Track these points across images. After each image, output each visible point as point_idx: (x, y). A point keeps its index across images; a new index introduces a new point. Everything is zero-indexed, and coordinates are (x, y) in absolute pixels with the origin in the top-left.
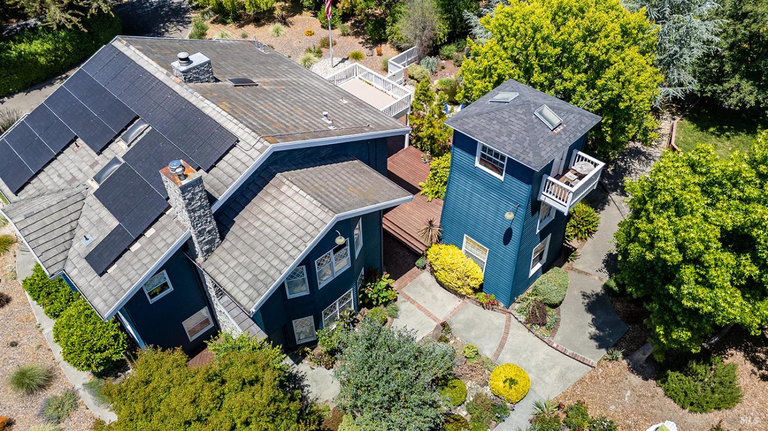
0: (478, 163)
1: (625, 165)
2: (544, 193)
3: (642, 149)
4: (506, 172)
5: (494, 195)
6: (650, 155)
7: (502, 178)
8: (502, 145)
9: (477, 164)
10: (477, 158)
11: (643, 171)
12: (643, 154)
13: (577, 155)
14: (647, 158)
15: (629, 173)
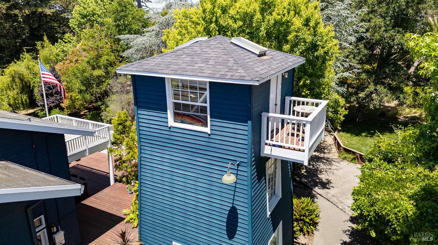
0: (173, 121)
1: (313, 167)
2: (267, 141)
3: (320, 156)
4: (211, 117)
6: (329, 158)
7: (207, 130)
9: (171, 122)
10: (168, 111)
11: (330, 169)
13: (291, 101)
14: (327, 161)
15: (320, 172)
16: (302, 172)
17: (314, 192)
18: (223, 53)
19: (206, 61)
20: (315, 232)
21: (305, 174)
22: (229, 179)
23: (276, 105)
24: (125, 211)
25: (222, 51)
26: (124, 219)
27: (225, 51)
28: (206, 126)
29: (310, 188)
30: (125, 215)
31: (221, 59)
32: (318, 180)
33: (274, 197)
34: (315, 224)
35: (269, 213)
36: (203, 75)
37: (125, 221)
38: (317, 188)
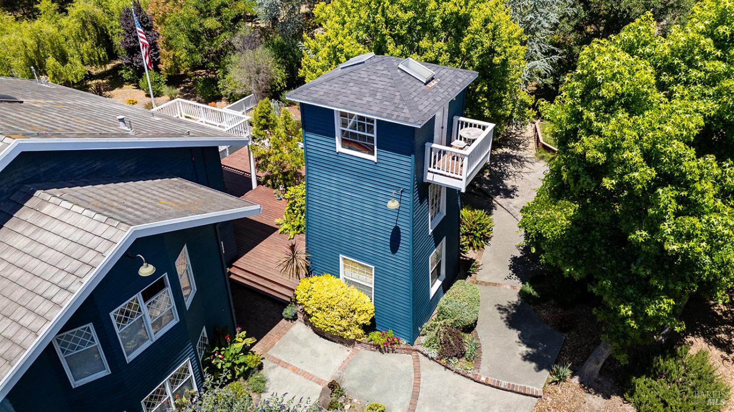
0: (340, 146)
1: (500, 169)
2: (429, 169)
3: (511, 153)
4: (378, 148)
5: (367, 186)
6: (522, 157)
7: (374, 158)
8: (366, 107)
9: (339, 148)
10: (336, 138)
11: (520, 172)
12: (515, 157)
13: (459, 121)
14: (519, 160)
15: (507, 176)
16: (485, 176)
17: (494, 202)
18: (389, 84)
19: (373, 94)
20: (486, 246)
21: (488, 178)
22: (393, 204)
23: (442, 128)
24: (278, 221)
25: (389, 80)
26: (277, 229)
27: (392, 81)
28: (373, 154)
29: (490, 197)
30: (277, 225)
31: (388, 92)
32: (501, 187)
33: (438, 215)
34: (487, 239)
35: (431, 231)
36: (371, 112)
37: (280, 231)
38: (498, 197)
